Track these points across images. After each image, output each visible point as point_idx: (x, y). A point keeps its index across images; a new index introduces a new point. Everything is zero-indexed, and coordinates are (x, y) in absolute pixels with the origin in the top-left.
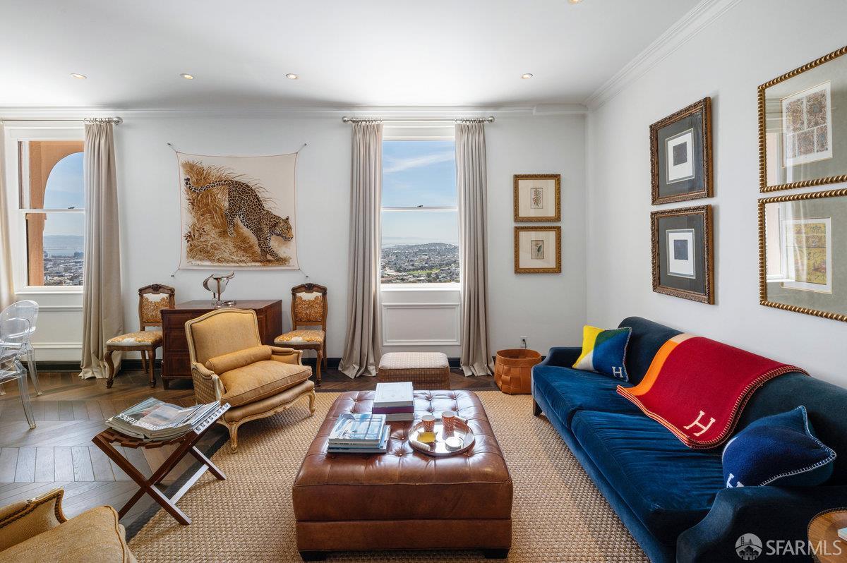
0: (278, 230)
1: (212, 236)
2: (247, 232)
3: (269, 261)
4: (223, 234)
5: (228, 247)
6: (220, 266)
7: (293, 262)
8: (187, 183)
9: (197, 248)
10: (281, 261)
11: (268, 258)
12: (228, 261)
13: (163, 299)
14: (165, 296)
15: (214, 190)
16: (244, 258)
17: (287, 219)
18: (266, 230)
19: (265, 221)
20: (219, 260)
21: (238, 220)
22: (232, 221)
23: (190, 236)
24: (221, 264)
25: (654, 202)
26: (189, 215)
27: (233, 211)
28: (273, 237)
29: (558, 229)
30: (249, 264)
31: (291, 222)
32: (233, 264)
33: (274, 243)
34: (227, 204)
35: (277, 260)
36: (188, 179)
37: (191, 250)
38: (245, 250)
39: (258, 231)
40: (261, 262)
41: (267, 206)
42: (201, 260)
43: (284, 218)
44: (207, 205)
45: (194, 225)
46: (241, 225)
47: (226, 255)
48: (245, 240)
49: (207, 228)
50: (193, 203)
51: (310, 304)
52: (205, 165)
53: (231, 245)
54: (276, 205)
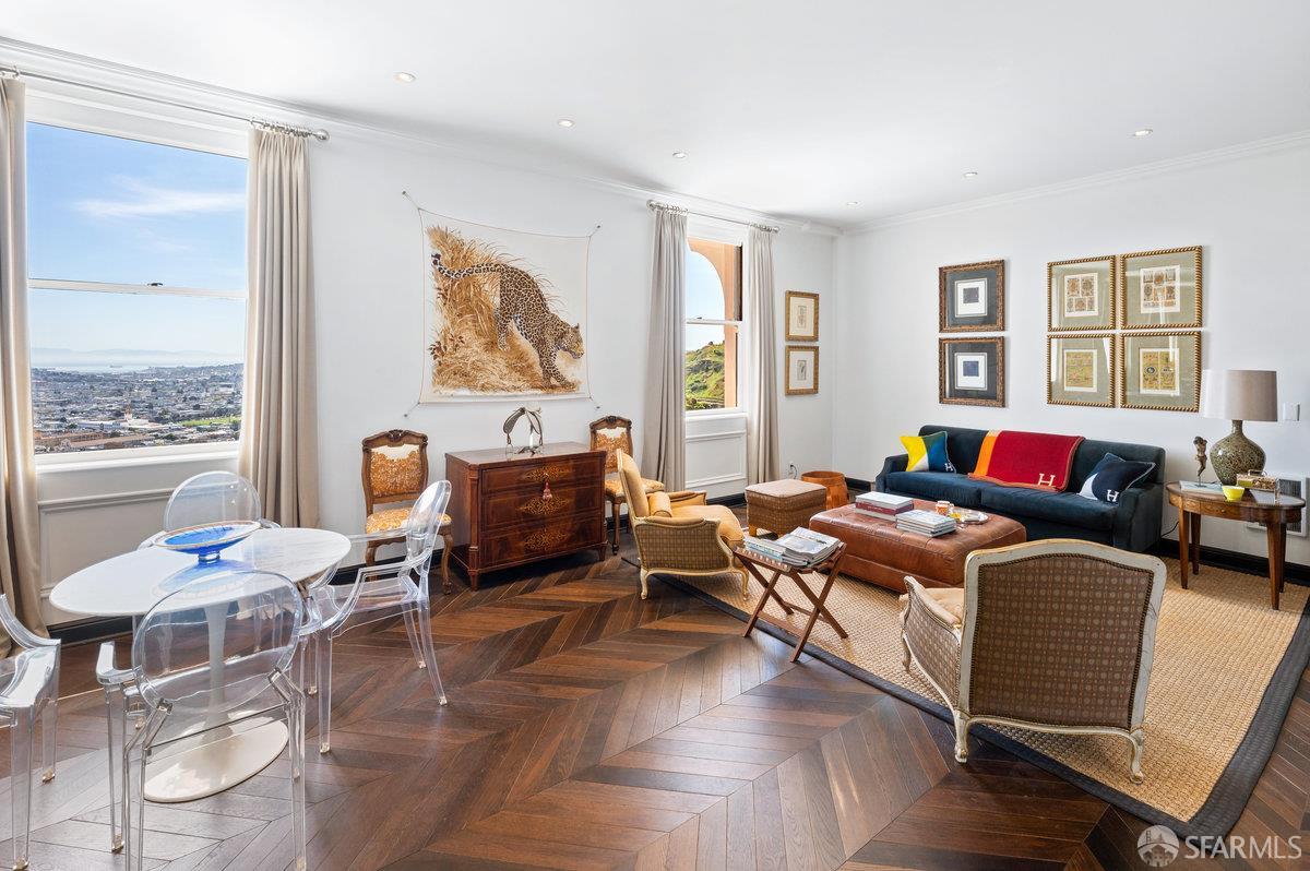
0: (565, 341)
1: (474, 349)
2: (525, 344)
3: (553, 387)
4: (491, 346)
5: (496, 366)
6: (486, 397)
7: (582, 388)
8: (435, 262)
9: (450, 367)
10: (568, 386)
11: (551, 381)
12: (495, 388)
13: (412, 454)
14: (416, 448)
15: (480, 277)
16: (519, 384)
17: (577, 328)
18: (550, 342)
19: (549, 330)
20: (483, 388)
21: (512, 326)
22: (504, 327)
23: (439, 349)
25: (941, 330)
26: (438, 314)
27: (506, 312)
28: (560, 353)
29: (816, 349)
30: (525, 392)
32: (503, 393)
33: (561, 361)
34: (497, 300)
35: (563, 386)
36: (438, 256)
37: (440, 372)
38: (522, 371)
39: (540, 344)
40: (541, 388)
41: (553, 307)
42: (455, 387)
43: (573, 325)
44: (468, 299)
45: (446, 331)
46: (517, 333)
47: (494, 379)
48: (521, 356)
49: (467, 336)
50: (445, 295)
52: (466, 237)
53: (502, 363)
54: (563, 306)
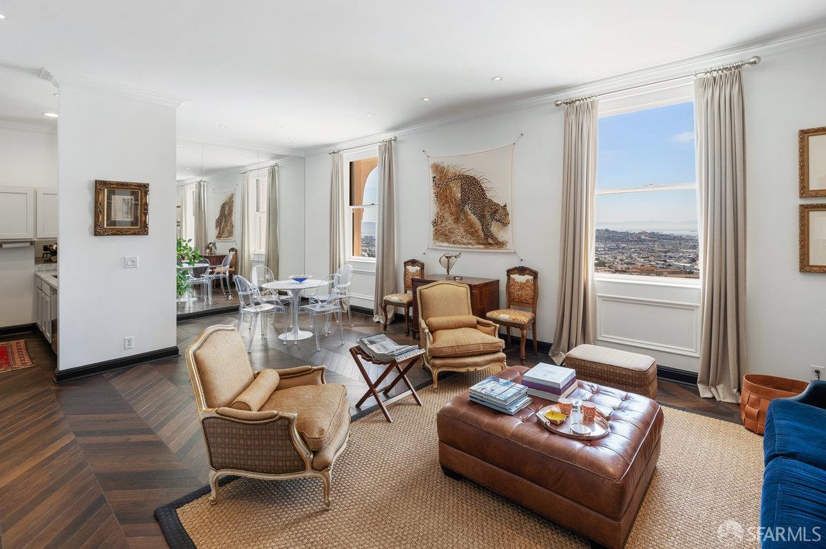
0: (497, 216)
1: (449, 222)
2: (474, 218)
3: (490, 244)
4: (457, 220)
5: (460, 231)
6: (454, 247)
7: (509, 247)
8: (434, 181)
9: (441, 234)
10: (500, 244)
11: (490, 241)
12: (460, 244)
14: (418, 268)
15: (452, 184)
16: (471, 241)
17: (505, 206)
18: (488, 216)
19: (487, 209)
20: (454, 243)
21: (467, 208)
22: (463, 209)
23: (435, 222)
24: (454, 246)
26: (435, 205)
27: (464, 201)
28: (494, 223)
30: (475, 246)
31: (508, 209)
32: (463, 246)
33: (494, 228)
34: (459, 195)
35: (497, 244)
36: (434, 177)
37: (436, 233)
38: (472, 234)
39: (482, 218)
40: (482, 244)
41: (489, 195)
42: (442, 241)
43: (502, 205)
44: (446, 196)
45: (438, 213)
46: (469, 212)
47: (459, 238)
48: (472, 225)
49: (446, 215)
50: (438, 195)
51: (522, 286)
52: (445, 165)
53: (462, 230)
54: (496, 195)
